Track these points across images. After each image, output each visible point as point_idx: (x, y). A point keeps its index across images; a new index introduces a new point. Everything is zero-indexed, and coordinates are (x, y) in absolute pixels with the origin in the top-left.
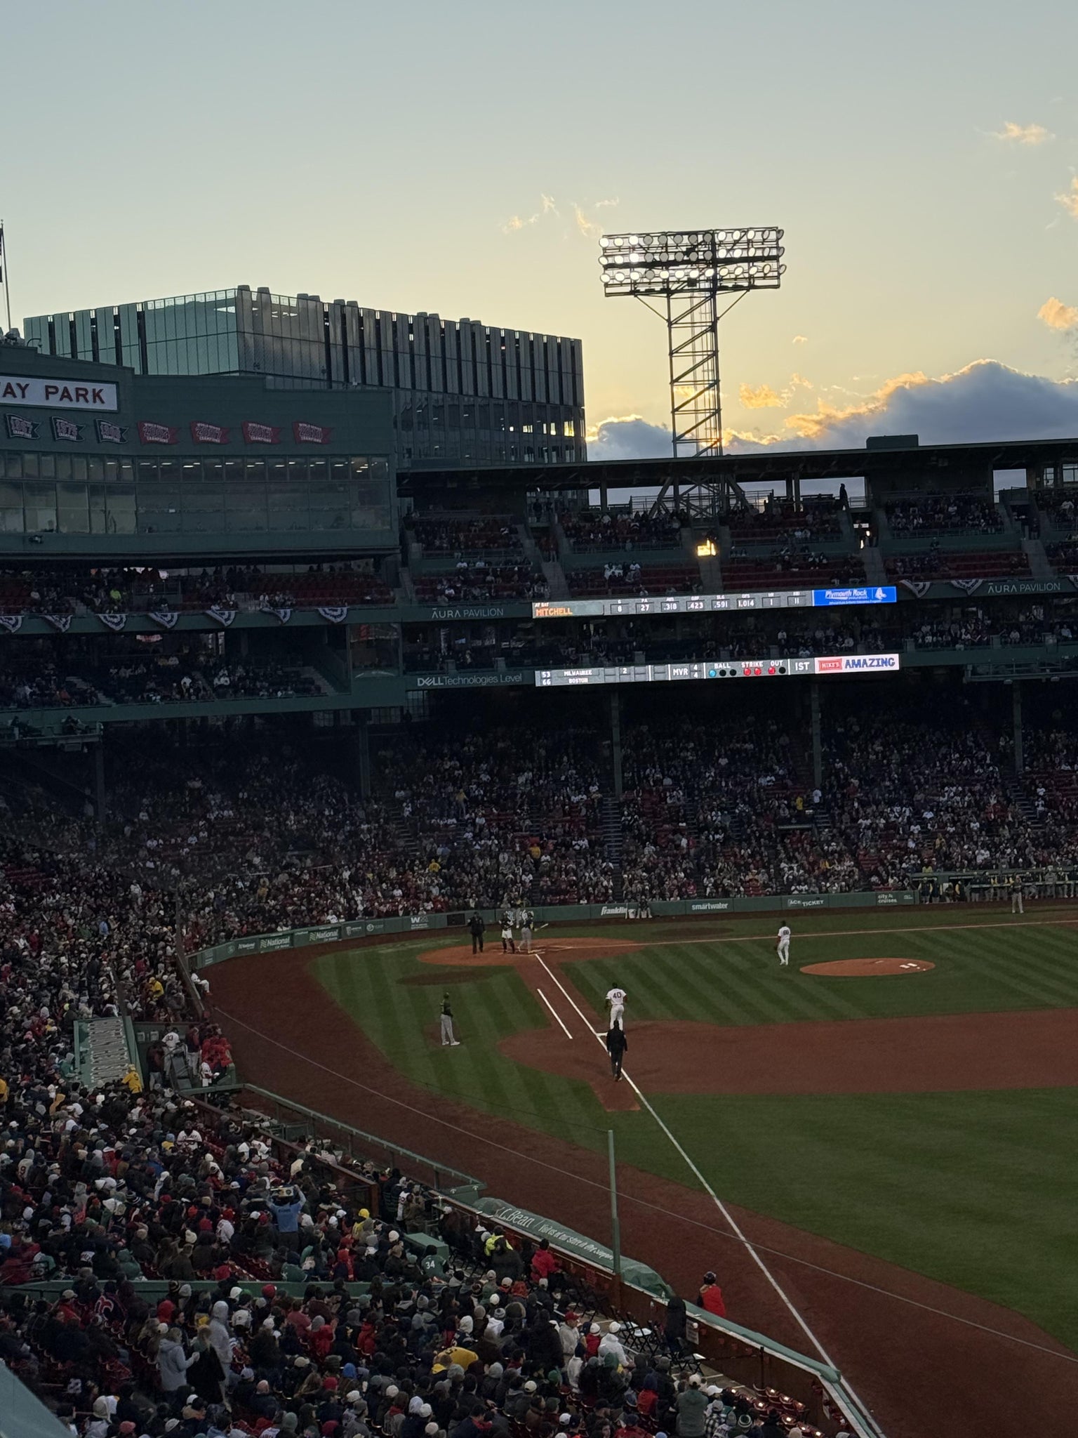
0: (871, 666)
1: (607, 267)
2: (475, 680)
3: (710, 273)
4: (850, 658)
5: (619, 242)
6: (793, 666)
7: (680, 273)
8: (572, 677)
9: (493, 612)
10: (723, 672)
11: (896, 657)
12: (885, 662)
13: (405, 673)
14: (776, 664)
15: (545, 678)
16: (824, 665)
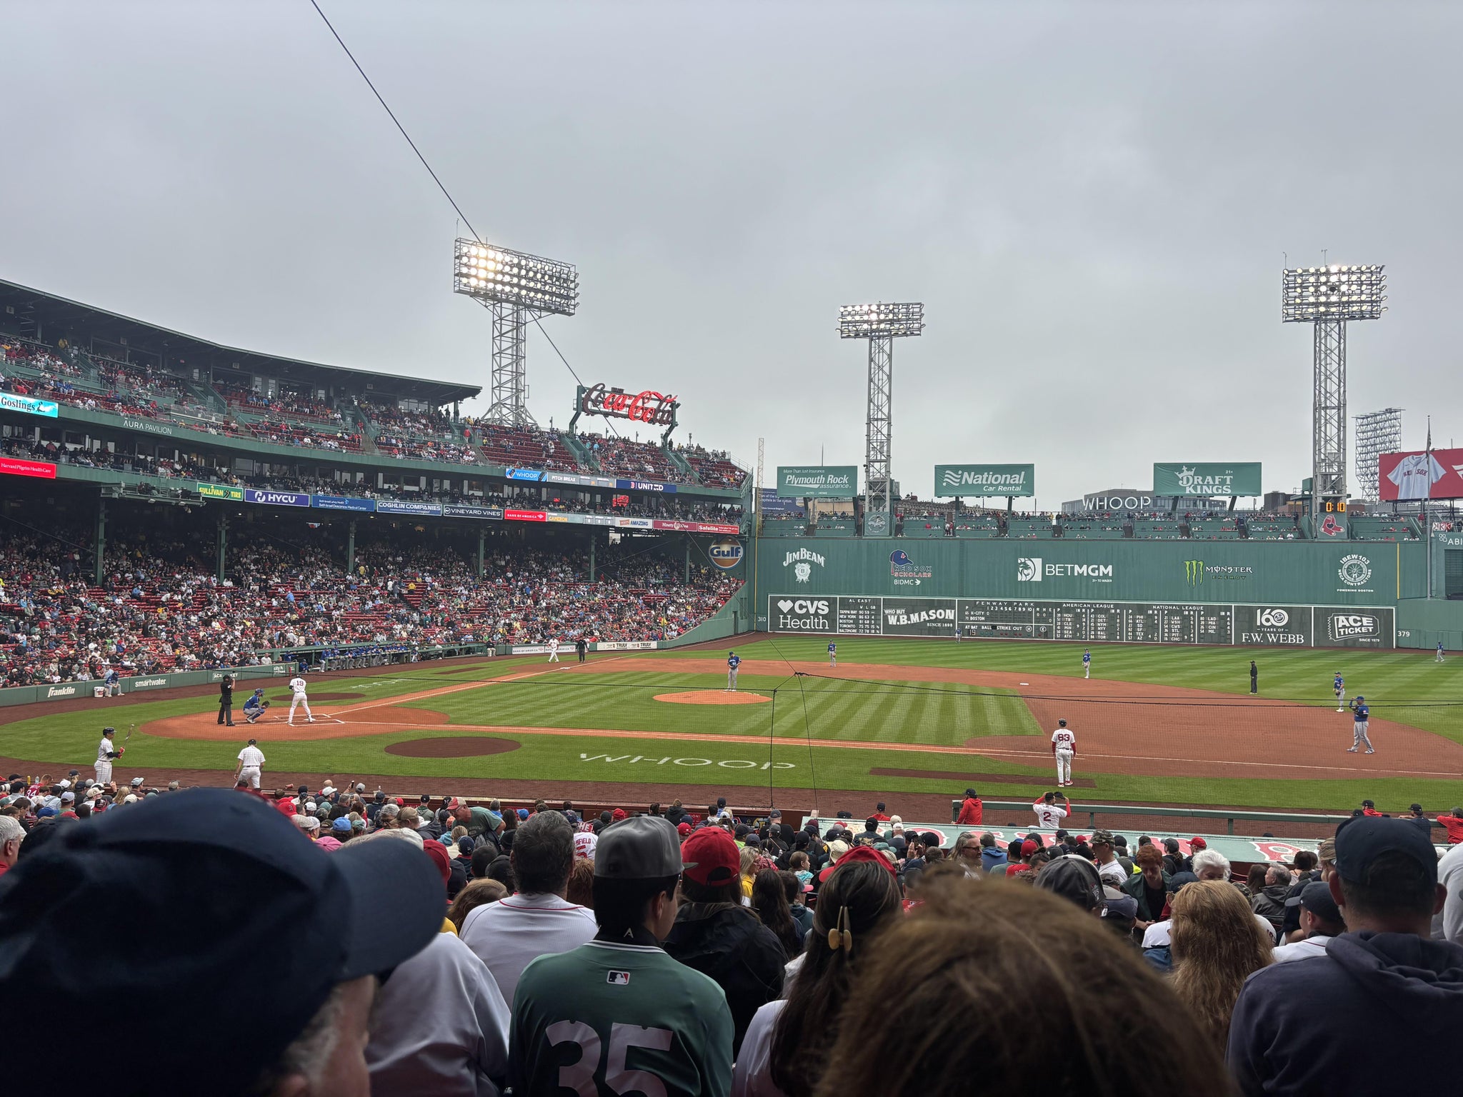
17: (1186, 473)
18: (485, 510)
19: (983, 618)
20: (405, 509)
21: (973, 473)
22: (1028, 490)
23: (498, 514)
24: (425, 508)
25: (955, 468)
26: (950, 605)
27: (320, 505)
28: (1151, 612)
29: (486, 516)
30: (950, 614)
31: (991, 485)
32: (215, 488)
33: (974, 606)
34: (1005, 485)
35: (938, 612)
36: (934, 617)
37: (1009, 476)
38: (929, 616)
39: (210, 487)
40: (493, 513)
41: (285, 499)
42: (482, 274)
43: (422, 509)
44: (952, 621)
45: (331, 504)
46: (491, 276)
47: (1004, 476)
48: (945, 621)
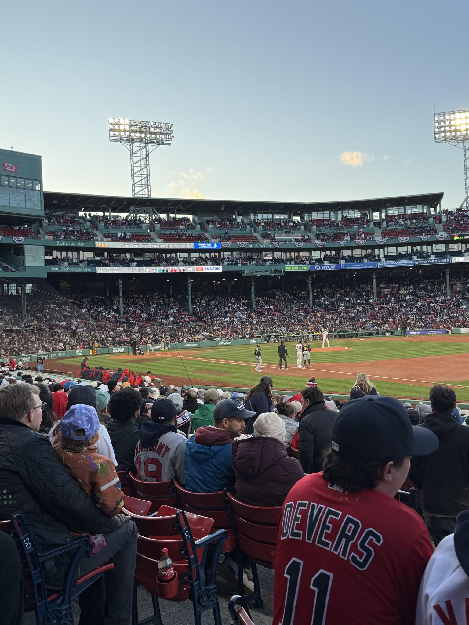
0: (213, 270)
1: (111, 130)
2: (74, 270)
3: (148, 136)
4: (206, 267)
5: (116, 121)
6: (187, 269)
7: (138, 135)
8: (110, 270)
9: (81, 244)
10: (163, 271)
11: (221, 267)
12: (217, 269)
13: (46, 266)
14: (182, 268)
15: (100, 270)
16: (197, 269)
18: (439, 259)
20: (393, 264)
23: (448, 260)
24: (404, 262)
27: (348, 268)
29: (440, 262)
32: (294, 266)
39: (291, 266)
40: (445, 261)
41: (330, 267)
42: (448, 128)
43: (402, 264)
45: (353, 267)
46: (453, 128)
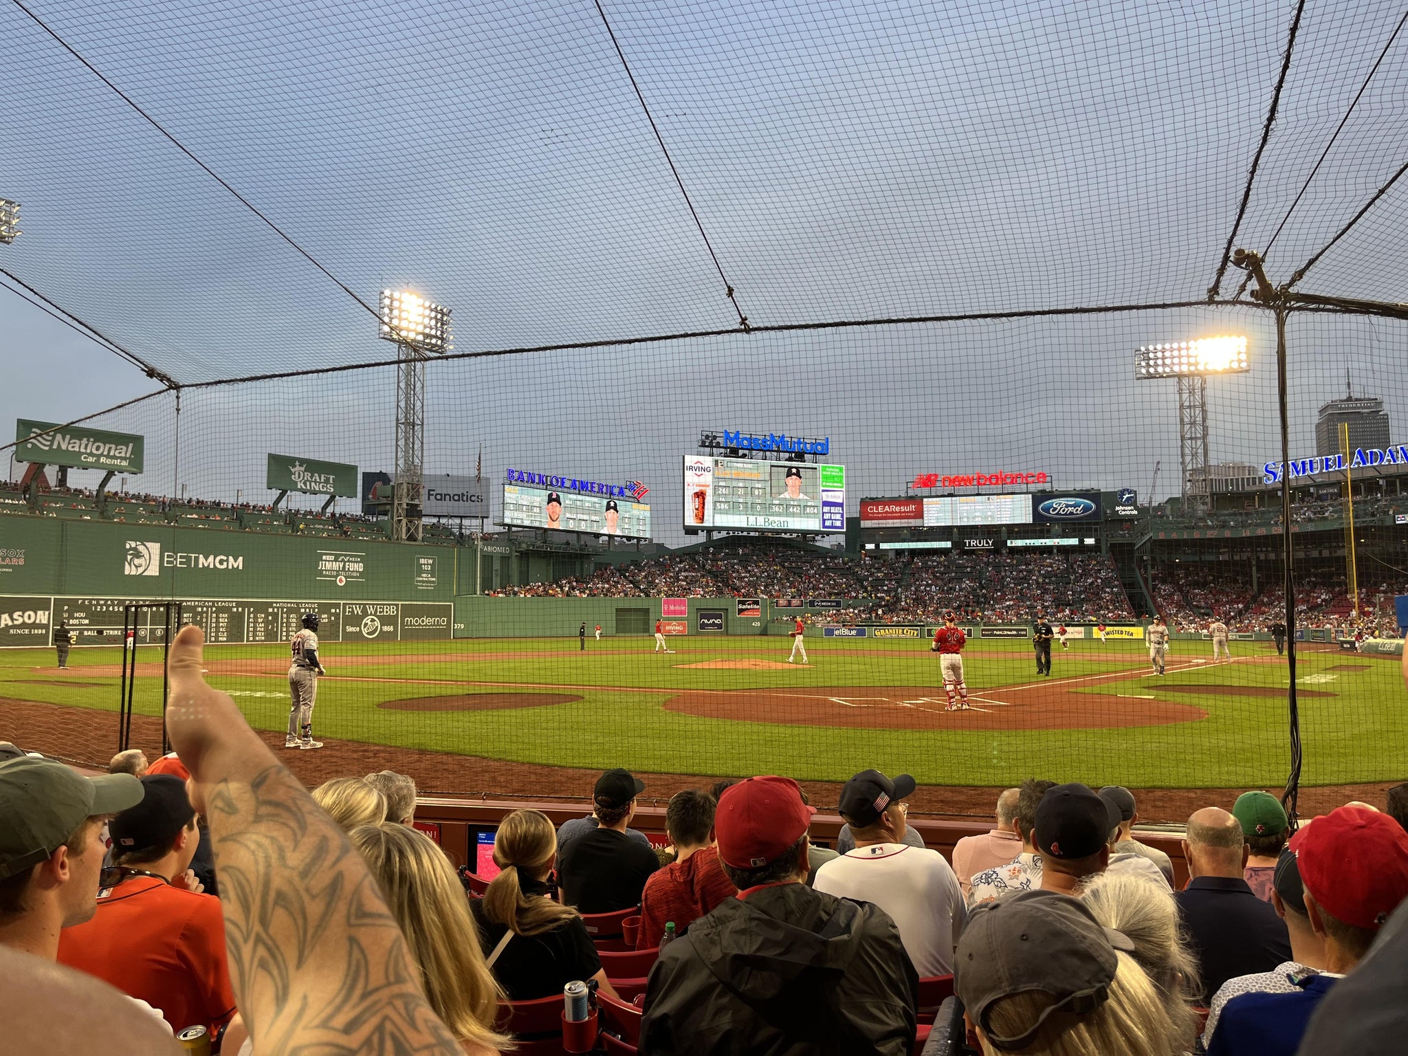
17: (297, 468)
19: (87, 621)
21: (68, 437)
22: (137, 464)
25: (45, 427)
26: (44, 605)
28: (270, 610)
30: (42, 617)
31: (91, 454)
33: (75, 606)
34: (108, 456)
35: (27, 614)
36: (20, 621)
37: (113, 446)
38: (12, 619)
44: (46, 627)
47: (108, 446)
48: (34, 625)
